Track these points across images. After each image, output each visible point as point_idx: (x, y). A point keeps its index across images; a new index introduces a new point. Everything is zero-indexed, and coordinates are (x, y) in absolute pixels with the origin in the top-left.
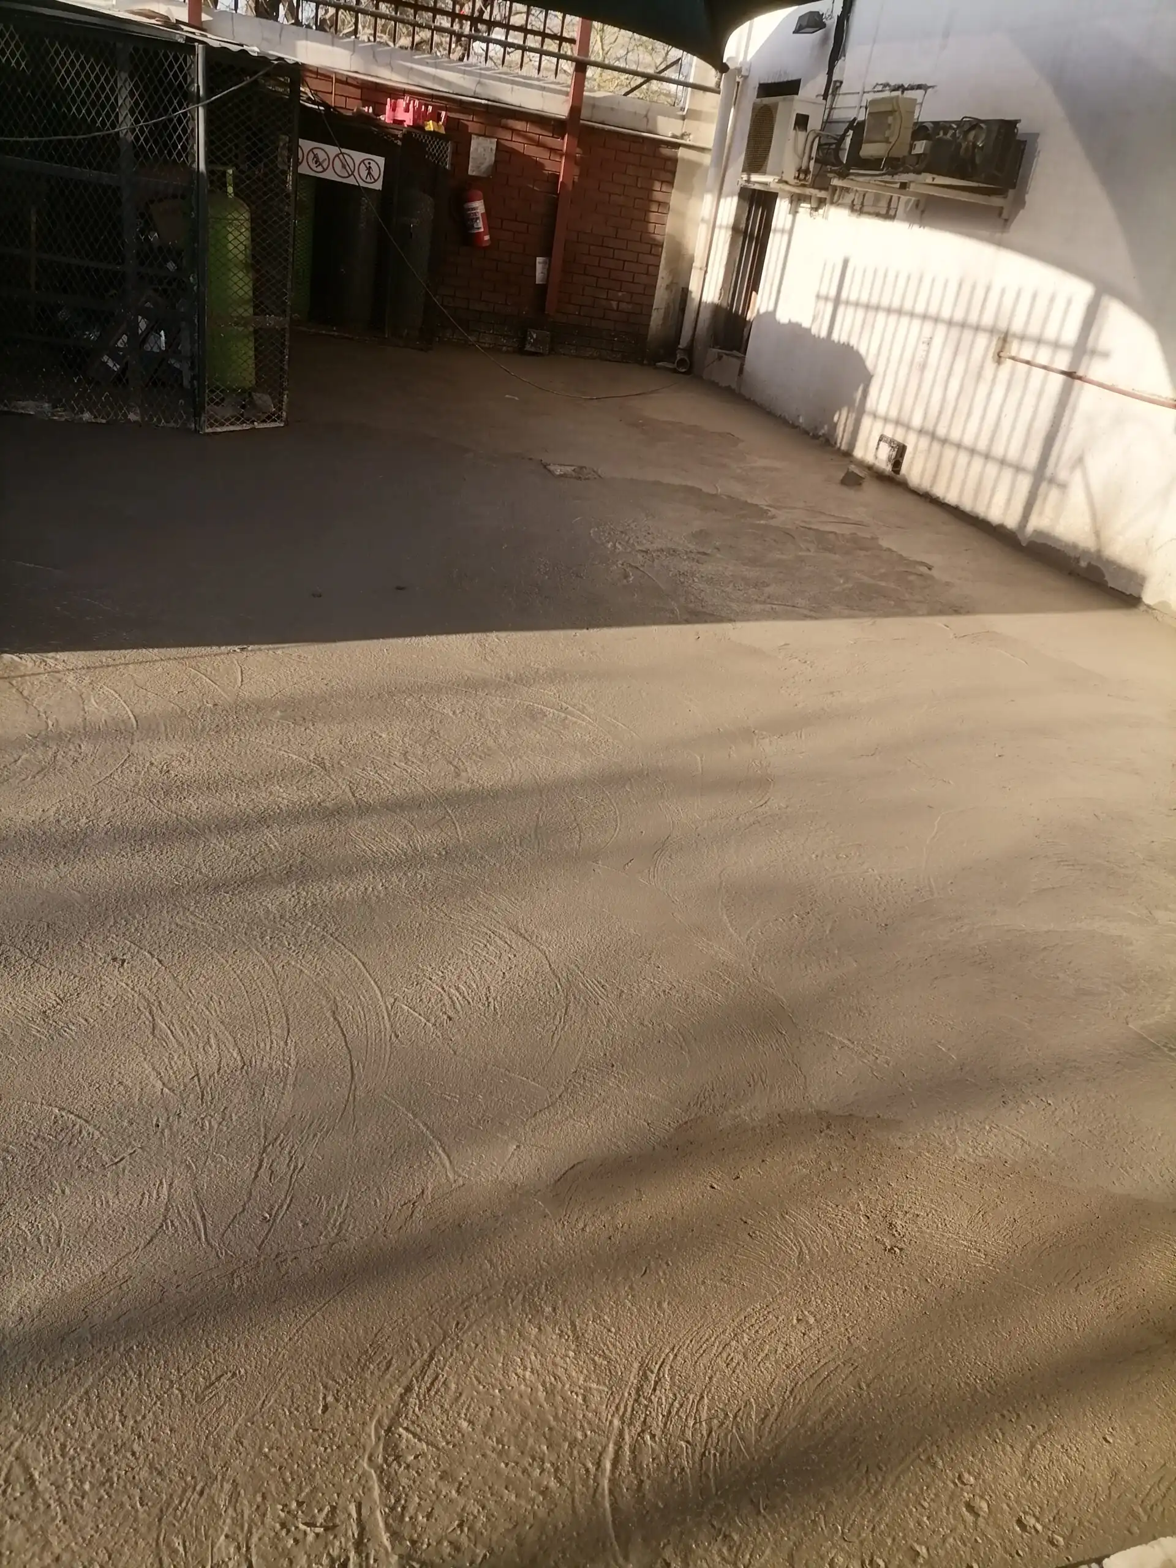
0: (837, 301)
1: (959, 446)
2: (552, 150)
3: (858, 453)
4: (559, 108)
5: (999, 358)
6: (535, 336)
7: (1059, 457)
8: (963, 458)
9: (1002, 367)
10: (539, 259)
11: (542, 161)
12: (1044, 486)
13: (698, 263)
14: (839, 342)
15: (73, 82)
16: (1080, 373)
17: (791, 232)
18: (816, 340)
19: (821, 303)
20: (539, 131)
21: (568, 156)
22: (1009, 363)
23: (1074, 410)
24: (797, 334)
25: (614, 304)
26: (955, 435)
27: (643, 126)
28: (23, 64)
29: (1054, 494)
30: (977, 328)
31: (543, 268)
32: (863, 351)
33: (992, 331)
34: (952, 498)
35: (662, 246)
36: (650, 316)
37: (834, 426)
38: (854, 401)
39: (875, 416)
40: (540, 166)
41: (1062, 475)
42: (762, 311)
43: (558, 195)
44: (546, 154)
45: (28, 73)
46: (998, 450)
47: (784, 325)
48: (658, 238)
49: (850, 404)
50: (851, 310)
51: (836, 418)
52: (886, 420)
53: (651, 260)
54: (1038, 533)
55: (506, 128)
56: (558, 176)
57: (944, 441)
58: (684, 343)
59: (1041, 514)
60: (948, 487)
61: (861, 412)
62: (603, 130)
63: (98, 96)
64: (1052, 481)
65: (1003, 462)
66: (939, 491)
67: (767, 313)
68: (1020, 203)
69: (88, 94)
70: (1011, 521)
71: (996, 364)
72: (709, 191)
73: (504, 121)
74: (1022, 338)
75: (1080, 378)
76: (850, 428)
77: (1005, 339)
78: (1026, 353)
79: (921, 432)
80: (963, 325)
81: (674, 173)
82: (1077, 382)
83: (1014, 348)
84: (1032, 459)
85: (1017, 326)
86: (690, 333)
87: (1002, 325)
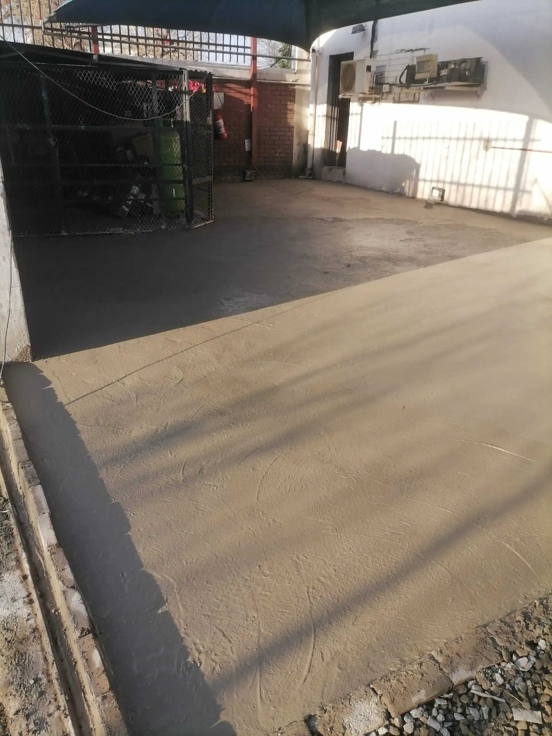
0: (394, 138)
1: (473, 185)
2: (246, 94)
3: (419, 196)
4: (247, 76)
5: (486, 148)
6: (249, 173)
7: (525, 181)
8: (476, 190)
9: (489, 152)
10: (246, 141)
11: (242, 99)
12: (520, 194)
13: (311, 132)
14: (398, 154)
15: (135, 93)
16: (529, 148)
17: (361, 114)
18: (385, 155)
19: (385, 140)
20: (240, 87)
21: (254, 95)
22: (491, 151)
23: (528, 163)
24: (373, 154)
25: (278, 155)
26: (470, 181)
27: (280, 79)
28: (115, 88)
29: (525, 196)
30: (472, 139)
31: (248, 144)
32: (412, 156)
33: (480, 139)
34: (474, 205)
35: (293, 127)
36: (292, 157)
37: (404, 188)
38: (413, 176)
39: (425, 181)
40: (242, 101)
41: (528, 187)
42: (351, 148)
43: (251, 113)
44: (244, 96)
45: (117, 91)
46: (494, 184)
47: (365, 152)
48: (291, 124)
49: (410, 178)
50: (402, 141)
51: (403, 184)
52: (431, 181)
53: (290, 134)
54: (521, 211)
55: (226, 87)
56: (250, 105)
57: (465, 185)
58: (309, 166)
59: (521, 204)
60: (471, 201)
61: (417, 180)
62: (265, 83)
63: (145, 96)
64: (524, 191)
65: (497, 188)
66: (466, 204)
67: (354, 148)
68: (485, 88)
69: (141, 96)
70: (507, 209)
71: (485, 151)
72: (312, 103)
73: (225, 85)
74: (497, 140)
75: (530, 150)
76: (412, 187)
77: (488, 141)
78: (500, 144)
79: (451, 183)
80: (465, 139)
81: (294, 96)
82: (528, 152)
83: (493, 144)
84: (512, 184)
85: (493, 136)
86: (312, 162)
87: (485, 136)
